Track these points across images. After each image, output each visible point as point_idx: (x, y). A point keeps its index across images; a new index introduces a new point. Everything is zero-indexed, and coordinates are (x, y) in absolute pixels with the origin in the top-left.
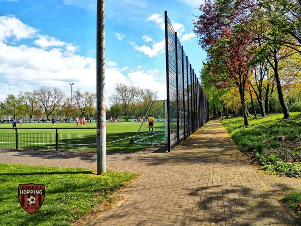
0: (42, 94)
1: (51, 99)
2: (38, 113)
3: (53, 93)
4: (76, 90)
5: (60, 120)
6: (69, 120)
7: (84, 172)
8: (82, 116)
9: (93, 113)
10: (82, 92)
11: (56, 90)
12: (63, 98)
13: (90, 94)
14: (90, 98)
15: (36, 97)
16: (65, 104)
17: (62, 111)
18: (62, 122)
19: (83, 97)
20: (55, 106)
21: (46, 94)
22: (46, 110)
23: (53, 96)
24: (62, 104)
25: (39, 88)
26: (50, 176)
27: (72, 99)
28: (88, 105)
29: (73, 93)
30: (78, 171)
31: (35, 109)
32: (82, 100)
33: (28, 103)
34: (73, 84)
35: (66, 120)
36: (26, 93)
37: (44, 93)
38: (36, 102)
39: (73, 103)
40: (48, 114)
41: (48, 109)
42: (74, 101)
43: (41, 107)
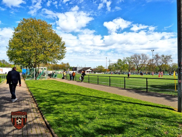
0: (135, 58)
1: (140, 61)
2: (133, 69)
3: (141, 57)
4: (156, 54)
5: (146, 73)
6: (151, 73)
7: (168, 108)
8: (160, 70)
9: (168, 69)
10: (160, 55)
11: (143, 55)
12: (147, 60)
13: (165, 56)
14: (165, 59)
15: (132, 60)
16: (148, 63)
17: (147, 68)
18: (147, 74)
19: (160, 59)
20: (142, 65)
21: (138, 58)
22: (137, 67)
23: (142, 59)
24: (147, 63)
25: (133, 55)
26: (146, 107)
27: (153, 60)
28: (164, 64)
29: (154, 57)
30: (163, 106)
31: (131, 67)
32: (160, 60)
33: (128, 63)
34: (153, 50)
35: (149, 73)
36: (127, 58)
37: (136, 57)
38: (132, 63)
39: (154, 63)
40: (138, 69)
41: (138, 67)
42: (155, 61)
43: (135, 65)
